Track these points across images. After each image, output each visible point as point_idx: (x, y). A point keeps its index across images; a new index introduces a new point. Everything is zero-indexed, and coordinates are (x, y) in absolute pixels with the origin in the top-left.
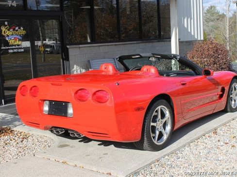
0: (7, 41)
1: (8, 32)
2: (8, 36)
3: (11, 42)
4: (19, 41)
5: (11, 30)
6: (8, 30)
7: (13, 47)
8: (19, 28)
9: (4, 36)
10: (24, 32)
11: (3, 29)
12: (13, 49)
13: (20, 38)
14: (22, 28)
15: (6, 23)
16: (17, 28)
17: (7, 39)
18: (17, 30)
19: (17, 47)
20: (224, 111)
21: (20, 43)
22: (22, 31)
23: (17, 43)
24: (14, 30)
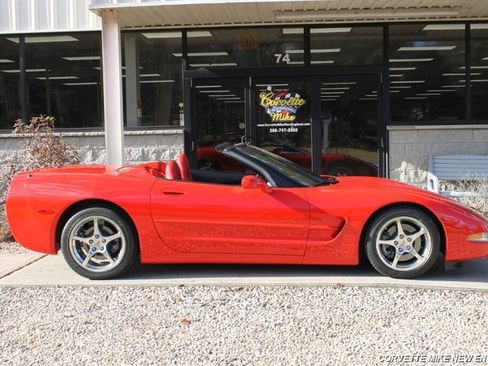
0: (268, 115)
1: (271, 101)
2: (270, 107)
3: (276, 116)
5: (278, 98)
6: (272, 99)
7: (278, 125)
8: (293, 96)
9: (263, 108)
10: (301, 102)
11: (263, 97)
12: (278, 128)
13: (292, 111)
14: (297, 96)
15: (269, 88)
16: (288, 96)
17: (269, 112)
18: (288, 99)
19: (286, 124)
20: (364, 267)
21: (292, 118)
22: (298, 100)
23: (287, 118)
24: (283, 98)
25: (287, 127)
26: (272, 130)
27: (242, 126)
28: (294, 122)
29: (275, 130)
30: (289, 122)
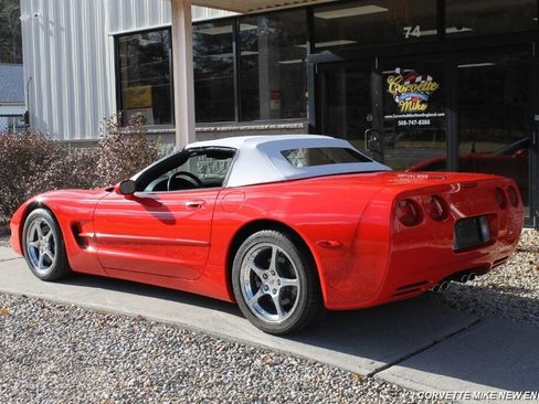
1: (400, 87)
2: (399, 94)
3: (405, 105)
4: (421, 103)
5: (407, 83)
6: (401, 84)
7: (408, 116)
8: (424, 79)
9: (391, 95)
10: (433, 86)
11: (391, 82)
12: (407, 119)
13: (424, 98)
14: (429, 78)
16: (419, 79)
17: (397, 100)
18: (419, 83)
19: (416, 115)
21: (424, 107)
22: (429, 84)
23: (418, 107)
24: (413, 82)
25: (418, 119)
26: (401, 123)
27: (370, 118)
28: (426, 112)
29: (405, 123)
30: (420, 112)
